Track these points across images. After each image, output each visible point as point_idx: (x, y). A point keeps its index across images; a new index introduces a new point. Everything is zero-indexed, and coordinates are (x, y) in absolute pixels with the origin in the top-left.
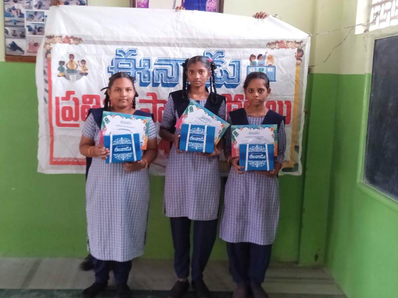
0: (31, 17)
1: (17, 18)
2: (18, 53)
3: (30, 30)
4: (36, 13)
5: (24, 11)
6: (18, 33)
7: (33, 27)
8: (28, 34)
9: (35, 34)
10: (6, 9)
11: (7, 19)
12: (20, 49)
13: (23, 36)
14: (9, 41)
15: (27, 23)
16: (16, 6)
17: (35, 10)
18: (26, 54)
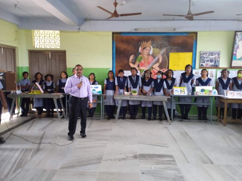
0: (207, 58)
1: (203, 58)
2: (203, 66)
3: (206, 61)
4: (208, 57)
5: (205, 57)
6: (203, 62)
7: (207, 60)
8: (205, 62)
9: (207, 62)
10: (201, 56)
11: (201, 59)
12: (203, 65)
13: (204, 62)
14: (201, 64)
15: (206, 59)
16: (203, 55)
17: (208, 56)
18: (205, 66)
